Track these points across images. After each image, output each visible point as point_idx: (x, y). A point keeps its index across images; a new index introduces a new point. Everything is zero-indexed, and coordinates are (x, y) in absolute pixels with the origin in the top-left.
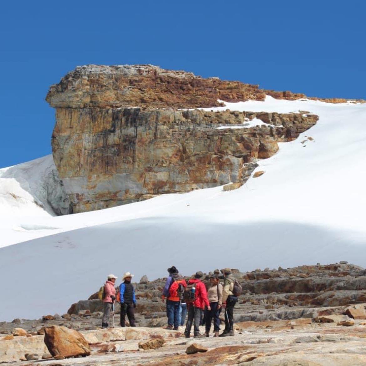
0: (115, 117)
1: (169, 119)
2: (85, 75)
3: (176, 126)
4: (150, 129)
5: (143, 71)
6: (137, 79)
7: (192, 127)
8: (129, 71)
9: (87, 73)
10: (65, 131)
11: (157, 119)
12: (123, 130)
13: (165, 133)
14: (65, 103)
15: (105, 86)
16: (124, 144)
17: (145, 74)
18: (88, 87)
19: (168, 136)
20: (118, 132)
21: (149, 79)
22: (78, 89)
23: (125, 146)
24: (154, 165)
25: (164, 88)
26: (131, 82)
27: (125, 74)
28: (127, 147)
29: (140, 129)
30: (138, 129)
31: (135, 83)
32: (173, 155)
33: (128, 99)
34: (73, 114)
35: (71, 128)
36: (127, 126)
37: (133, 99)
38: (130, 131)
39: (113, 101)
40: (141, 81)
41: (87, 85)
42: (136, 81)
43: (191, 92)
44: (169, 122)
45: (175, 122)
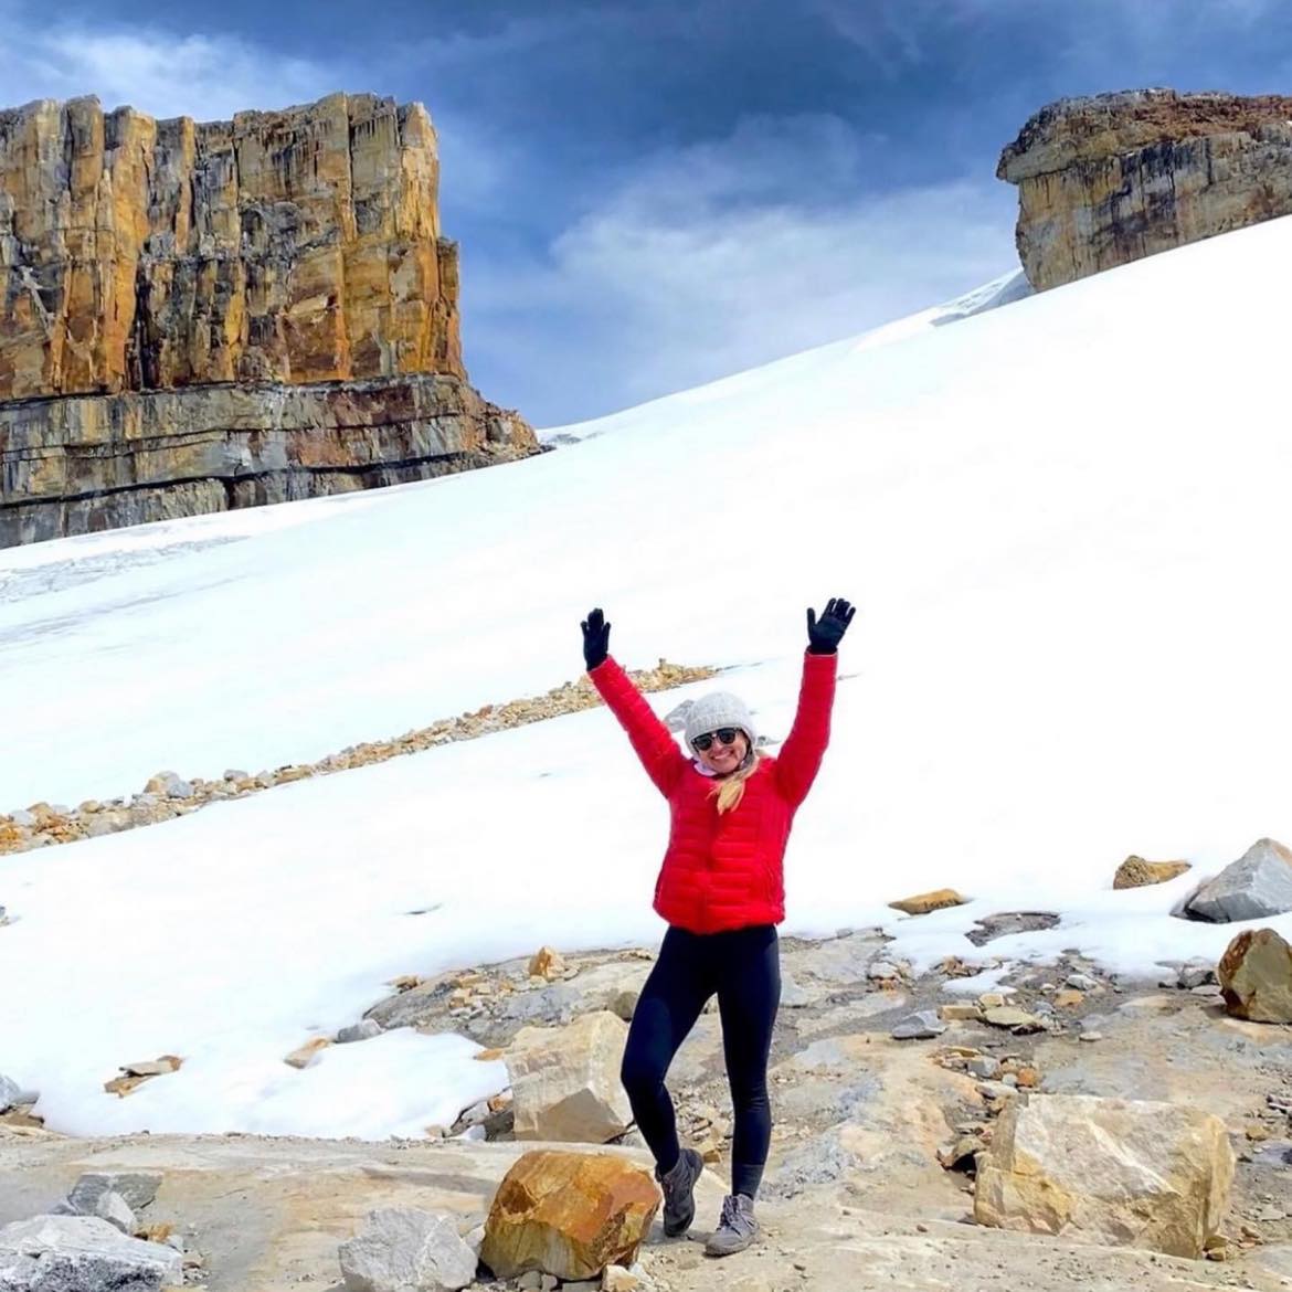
0: (1128, 168)
1: (1231, 144)
2: (1060, 113)
3: (1245, 156)
4: (1197, 169)
5: (1154, 95)
6: (1148, 108)
7: (1274, 152)
8: (1133, 97)
9: (1062, 111)
10: (1040, 215)
11: (1208, 150)
12: (1146, 186)
13: (1228, 170)
14: (1033, 170)
15: (1097, 126)
16: (1153, 207)
17: (1157, 100)
18: (1068, 134)
19: (1234, 175)
20: (1136, 192)
21: (1166, 106)
22: (1050, 139)
23: (1155, 210)
24: (1216, 228)
25: (1193, 116)
26: (1139, 116)
27: (1126, 105)
28: (1159, 212)
29: (1179, 174)
30: (1175, 176)
31: (1144, 115)
32: (1249, 206)
33: (1138, 141)
34: (1050, 182)
35: (1050, 207)
36: (1153, 177)
37: (1147, 138)
38: (1160, 184)
39: (1115, 146)
40: (1154, 111)
41: (1065, 130)
42: (1146, 112)
43: (1239, 116)
44: (1231, 151)
45: (1242, 148)
